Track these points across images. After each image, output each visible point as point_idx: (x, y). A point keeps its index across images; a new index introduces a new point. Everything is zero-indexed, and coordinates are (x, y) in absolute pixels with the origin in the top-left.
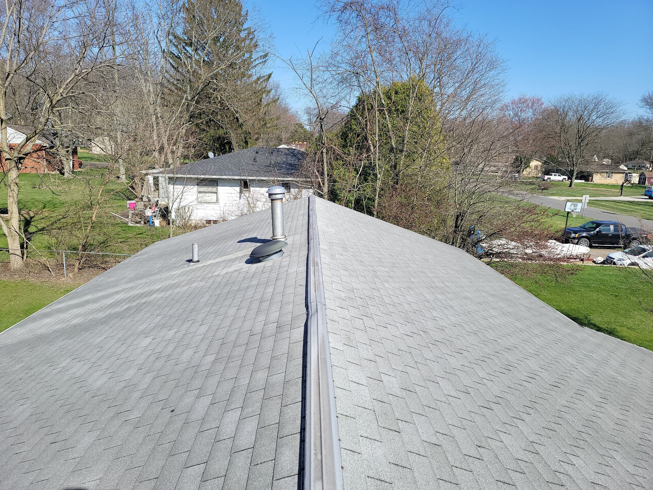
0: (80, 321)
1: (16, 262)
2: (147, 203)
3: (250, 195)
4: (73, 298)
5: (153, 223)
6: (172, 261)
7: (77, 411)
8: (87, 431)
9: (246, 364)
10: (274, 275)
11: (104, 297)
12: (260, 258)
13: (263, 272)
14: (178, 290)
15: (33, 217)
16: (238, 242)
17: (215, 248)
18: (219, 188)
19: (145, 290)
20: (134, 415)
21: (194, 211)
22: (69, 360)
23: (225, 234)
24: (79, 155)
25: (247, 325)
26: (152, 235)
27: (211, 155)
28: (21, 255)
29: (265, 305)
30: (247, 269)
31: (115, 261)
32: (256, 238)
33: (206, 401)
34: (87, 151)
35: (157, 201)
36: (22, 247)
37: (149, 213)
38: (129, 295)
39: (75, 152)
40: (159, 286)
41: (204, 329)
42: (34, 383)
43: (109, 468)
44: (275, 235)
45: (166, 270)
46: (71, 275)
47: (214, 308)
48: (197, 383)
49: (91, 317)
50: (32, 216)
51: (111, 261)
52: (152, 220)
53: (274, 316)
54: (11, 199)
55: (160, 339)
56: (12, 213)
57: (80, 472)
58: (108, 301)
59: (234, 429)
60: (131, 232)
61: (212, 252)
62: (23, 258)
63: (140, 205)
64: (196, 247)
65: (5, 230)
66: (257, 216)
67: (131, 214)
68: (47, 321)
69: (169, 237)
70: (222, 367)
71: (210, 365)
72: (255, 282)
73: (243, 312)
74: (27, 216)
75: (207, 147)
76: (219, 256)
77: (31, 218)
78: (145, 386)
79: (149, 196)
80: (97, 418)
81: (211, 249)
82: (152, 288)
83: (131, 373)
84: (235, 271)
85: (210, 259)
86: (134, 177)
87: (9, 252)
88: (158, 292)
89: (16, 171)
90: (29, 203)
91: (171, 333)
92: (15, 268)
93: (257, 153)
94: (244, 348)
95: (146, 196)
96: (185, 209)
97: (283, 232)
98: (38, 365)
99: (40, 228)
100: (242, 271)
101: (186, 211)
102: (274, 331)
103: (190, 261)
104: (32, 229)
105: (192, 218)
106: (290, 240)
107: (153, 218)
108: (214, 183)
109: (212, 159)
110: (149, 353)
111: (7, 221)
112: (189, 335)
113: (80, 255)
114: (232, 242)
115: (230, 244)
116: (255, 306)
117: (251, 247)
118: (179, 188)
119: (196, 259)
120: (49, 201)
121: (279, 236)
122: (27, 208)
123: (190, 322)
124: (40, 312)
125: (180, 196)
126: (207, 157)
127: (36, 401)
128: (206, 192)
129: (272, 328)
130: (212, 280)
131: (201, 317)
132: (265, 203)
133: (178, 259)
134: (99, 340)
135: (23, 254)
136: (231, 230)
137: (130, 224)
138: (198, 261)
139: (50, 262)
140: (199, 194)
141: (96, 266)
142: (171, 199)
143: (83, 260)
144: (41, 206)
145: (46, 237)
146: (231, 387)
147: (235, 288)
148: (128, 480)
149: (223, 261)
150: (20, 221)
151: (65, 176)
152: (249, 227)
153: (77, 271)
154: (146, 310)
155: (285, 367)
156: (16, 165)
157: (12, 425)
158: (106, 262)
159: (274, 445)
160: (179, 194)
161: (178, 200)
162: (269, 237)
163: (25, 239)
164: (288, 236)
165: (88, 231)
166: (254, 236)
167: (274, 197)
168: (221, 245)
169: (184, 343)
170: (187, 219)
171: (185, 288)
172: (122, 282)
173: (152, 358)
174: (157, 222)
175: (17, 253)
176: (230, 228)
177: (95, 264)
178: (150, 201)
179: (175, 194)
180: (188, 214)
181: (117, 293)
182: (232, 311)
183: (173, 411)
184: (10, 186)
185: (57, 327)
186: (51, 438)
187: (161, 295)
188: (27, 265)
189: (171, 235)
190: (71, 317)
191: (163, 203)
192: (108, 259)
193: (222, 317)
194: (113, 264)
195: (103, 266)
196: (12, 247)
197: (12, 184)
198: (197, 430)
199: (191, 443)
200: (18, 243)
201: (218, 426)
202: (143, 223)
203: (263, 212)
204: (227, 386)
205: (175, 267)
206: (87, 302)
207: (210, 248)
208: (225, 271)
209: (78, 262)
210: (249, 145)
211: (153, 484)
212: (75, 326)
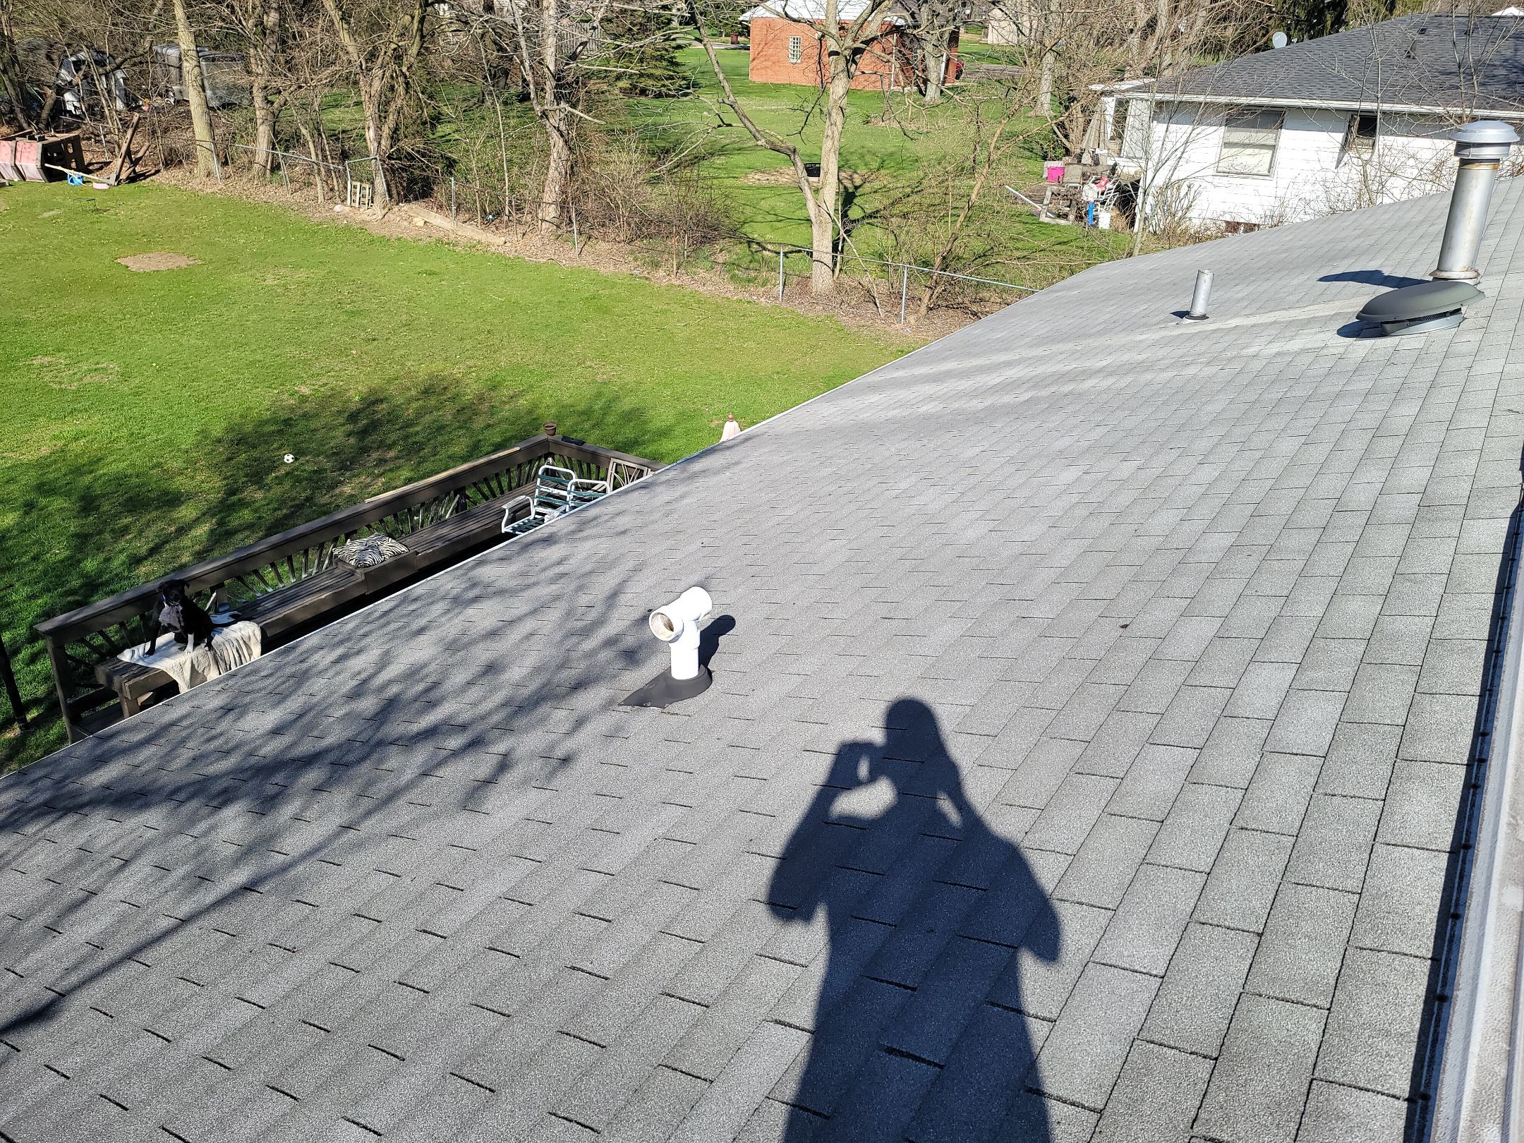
0: (934, 410)
1: (822, 278)
2: (1088, 170)
3: (1375, 158)
4: (921, 363)
5: (1094, 219)
6: (1136, 311)
7: (931, 574)
8: (949, 615)
9: (1318, 573)
10: (1425, 375)
11: (982, 370)
12: (1388, 327)
13: (1390, 362)
14: (1149, 376)
15: (860, 186)
16: (1321, 280)
17: (1251, 288)
18: (1285, 133)
19: (1070, 368)
20: (1041, 612)
21: (1204, 195)
22: (913, 479)
23: (1283, 255)
24: (961, 47)
25: (1330, 485)
26: (1089, 249)
27: (1279, 39)
28: (831, 266)
29: (1388, 446)
30: (1342, 350)
31: (999, 300)
32: (1380, 272)
33: (1204, 628)
34: (977, 38)
35: (1115, 165)
36: (835, 249)
37: (1090, 193)
38: (1034, 373)
39: (954, 38)
40: (1104, 363)
41: (1207, 474)
42: (853, 507)
43: (988, 692)
44: (1447, 265)
45: (1121, 328)
46: (912, 319)
47: (1237, 431)
48: (1185, 585)
49: (956, 405)
50: (857, 184)
51: (992, 300)
52: (1094, 213)
53: (1415, 474)
54: (829, 143)
55: (1100, 476)
56: (826, 173)
57: (934, 682)
58: (989, 378)
59: (1274, 703)
60: (1043, 237)
61: (1242, 299)
62: (833, 271)
63: (1074, 174)
64: (1206, 279)
65: (812, 211)
66: (1387, 216)
67: (1050, 193)
68: (874, 398)
69: (1130, 255)
70: (1252, 563)
71: (1220, 555)
72: (1363, 384)
73: (1318, 454)
74: (849, 185)
75: (1270, 19)
76: (1262, 310)
77: (856, 188)
78: (1065, 563)
79: (1098, 151)
80: (966, 596)
81: (1241, 291)
82: (1088, 364)
83: (1032, 531)
84: (1305, 351)
85: (1235, 316)
86: (1072, 99)
87: (811, 256)
88: (1101, 374)
89: (845, 79)
90: (855, 157)
91: (1126, 469)
92: (819, 290)
93: (1423, 31)
94: (1313, 536)
95: (1091, 150)
96: (1179, 189)
97: (1474, 261)
98: (859, 476)
99: (869, 211)
100: (1325, 352)
101: (1182, 195)
102: (1410, 513)
103: (1182, 314)
104: (855, 213)
105: (1193, 214)
106: (1489, 285)
107: (1099, 208)
108: (1274, 118)
109: (1281, 51)
110: (1074, 499)
111: (817, 191)
112: (1169, 480)
113: (934, 277)
114: (1302, 278)
115: (1295, 282)
116: (1356, 444)
117: (1359, 297)
118: (1180, 131)
119: (1199, 310)
120: (892, 154)
121: (1458, 269)
122: (850, 168)
123: (1175, 453)
124: (860, 380)
125: (1178, 153)
126: (1267, 46)
127: (856, 539)
128: (1245, 146)
129: (1405, 505)
130: (1237, 366)
131: (1203, 444)
132: (1415, 182)
133: (1153, 308)
134: (970, 453)
135: (835, 264)
136: (1302, 247)
137: (1043, 219)
138: (1204, 317)
139: (880, 288)
140: (1225, 150)
141: (960, 307)
142: (1155, 157)
143: (939, 289)
144: (875, 165)
145: (879, 232)
146: (1273, 615)
147: (1300, 392)
148: (1026, 726)
149: (1271, 324)
150: (837, 193)
151: (927, 98)
152: (1357, 242)
153: (925, 312)
154: (1070, 409)
155: (1436, 606)
156: (847, 66)
157: (816, 570)
158: (981, 300)
159: (1385, 770)
160: (1178, 145)
161: (1171, 163)
162: (1422, 271)
163: (842, 232)
164: (1486, 274)
165: (958, 225)
166: (1371, 267)
167: (1474, 153)
168: (1270, 283)
169: (1158, 495)
170: (1180, 214)
171: (1167, 375)
172: (1020, 344)
173: (1082, 512)
174: (1106, 218)
175: (825, 260)
176: (1302, 243)
177: (960, 300)
178: (1097, 163)
179: (1169, 146)
180: (1185, 203)
181: (1009, 364)
182: (1287, 446)
183: (1125, 626)
184: (830, 114)
185: (891, 414)
186: (883, 610)
187: (1110, 381)
188: (839, 288)
189: (1136, 252)
190: (918, 399)
191: (1128, 169)
192: (986, 294)
193: (1258, 454)
194: (996, 307)
195: (975, 308)
196: (818, 246)
197: (834, 110)
198: (1181, 679)
199: (1165, 701)
200: (830, 237)
201: (1233, 686)
202: (1071, 217)
203: (1408, 206)
204: (1263, 610)
205: (1145, 325)
206: (948, 375)
207: (1239, 288)
208: (1275, 348)
209: (929, 292)
210: (1396, 12)
211: (1079, 751)
212: (927, 418)
